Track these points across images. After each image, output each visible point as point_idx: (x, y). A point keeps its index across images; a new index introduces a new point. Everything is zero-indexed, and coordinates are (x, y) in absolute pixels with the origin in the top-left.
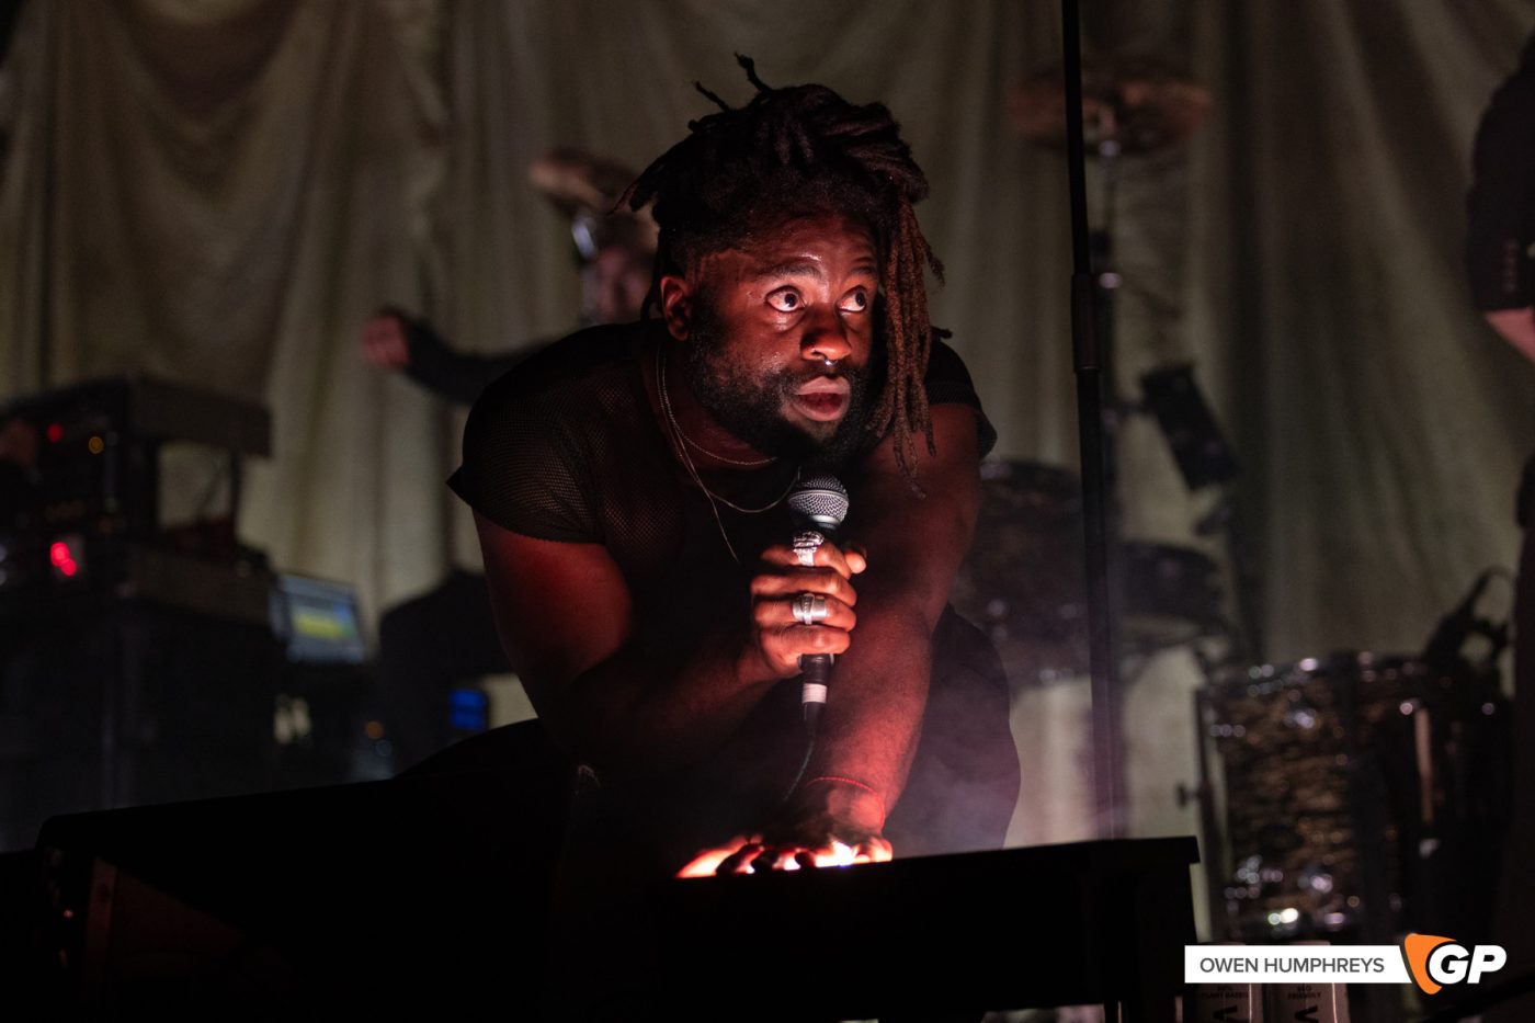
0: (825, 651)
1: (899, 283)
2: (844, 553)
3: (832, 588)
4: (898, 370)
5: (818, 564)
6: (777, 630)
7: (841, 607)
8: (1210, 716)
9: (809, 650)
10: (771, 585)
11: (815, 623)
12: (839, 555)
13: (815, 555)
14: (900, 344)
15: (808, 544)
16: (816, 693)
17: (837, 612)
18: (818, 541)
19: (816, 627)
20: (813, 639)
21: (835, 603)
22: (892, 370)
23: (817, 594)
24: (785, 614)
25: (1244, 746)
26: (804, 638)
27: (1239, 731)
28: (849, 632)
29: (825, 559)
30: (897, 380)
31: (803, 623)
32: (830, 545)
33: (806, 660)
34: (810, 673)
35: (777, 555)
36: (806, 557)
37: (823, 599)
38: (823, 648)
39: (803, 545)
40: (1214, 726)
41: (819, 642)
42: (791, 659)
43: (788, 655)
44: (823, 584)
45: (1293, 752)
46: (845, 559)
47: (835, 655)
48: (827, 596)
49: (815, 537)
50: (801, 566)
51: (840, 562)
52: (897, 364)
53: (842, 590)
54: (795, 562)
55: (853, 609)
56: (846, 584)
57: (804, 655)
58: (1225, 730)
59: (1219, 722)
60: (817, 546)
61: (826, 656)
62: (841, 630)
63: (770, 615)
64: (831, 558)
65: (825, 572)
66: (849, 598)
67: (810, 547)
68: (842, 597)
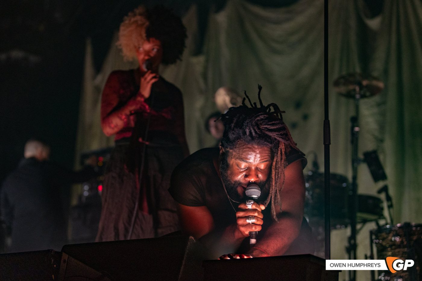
0: (255, 231)
1: (276, 167)
2: (259, 205)
3: (256, 214)
4: (272, 190)
5: (253, 208)
6: (243, 226)
7: (259, 219)
8: (374, 237)
9: (251, 231)
10: (241, 214)
11: (252, 223)
12: (258, 206)
13: (252, 206)
14: (274, 183)
15: (250, 203)
16: (253, 241)
17: (258, 220)
18: (252, 202)
19: (253, 224)
20: (252, 228)
21: (257, 218)
22: (271, 190)
23: (252, 216)
24: (245, 221)
25: (381, 245)
26: (250, 228)
27: (381, 241)
28: (261, 225)
29: (254, 207)
30: (272, 193)
31: (249, 224)
32: (255, 203)
33: (250, 233)
34: (252, 236)
35: (242, 206)
36: (250, 207)
37: (254, 217)
38: (255, 230)
39: (249, 204)
40: (375, 240)
41: (254, 228)
42: (247, 233)
43: (246, 232)
44: (254, 213)
45: (393, 247)
46: (260, 206)
47: (258, 231)
48: (255, 216)
49: (251, 202)
50: (249, 209)
51: (258, 207)
52: (272, 189)
53: (259, 214)
54: (247, 208)
55: (262, 219)
56: (260, 213)
57: (250, 232)
58: (377, 241)
59: (376, 239)
60: (252, 204)
61: (256, 232)
62: (259, 225)
63: (241, 222)
64: (256, 207)
65: (254, 210)
66: (261, 216)
67: (250, 204)
68: (259, 216)
